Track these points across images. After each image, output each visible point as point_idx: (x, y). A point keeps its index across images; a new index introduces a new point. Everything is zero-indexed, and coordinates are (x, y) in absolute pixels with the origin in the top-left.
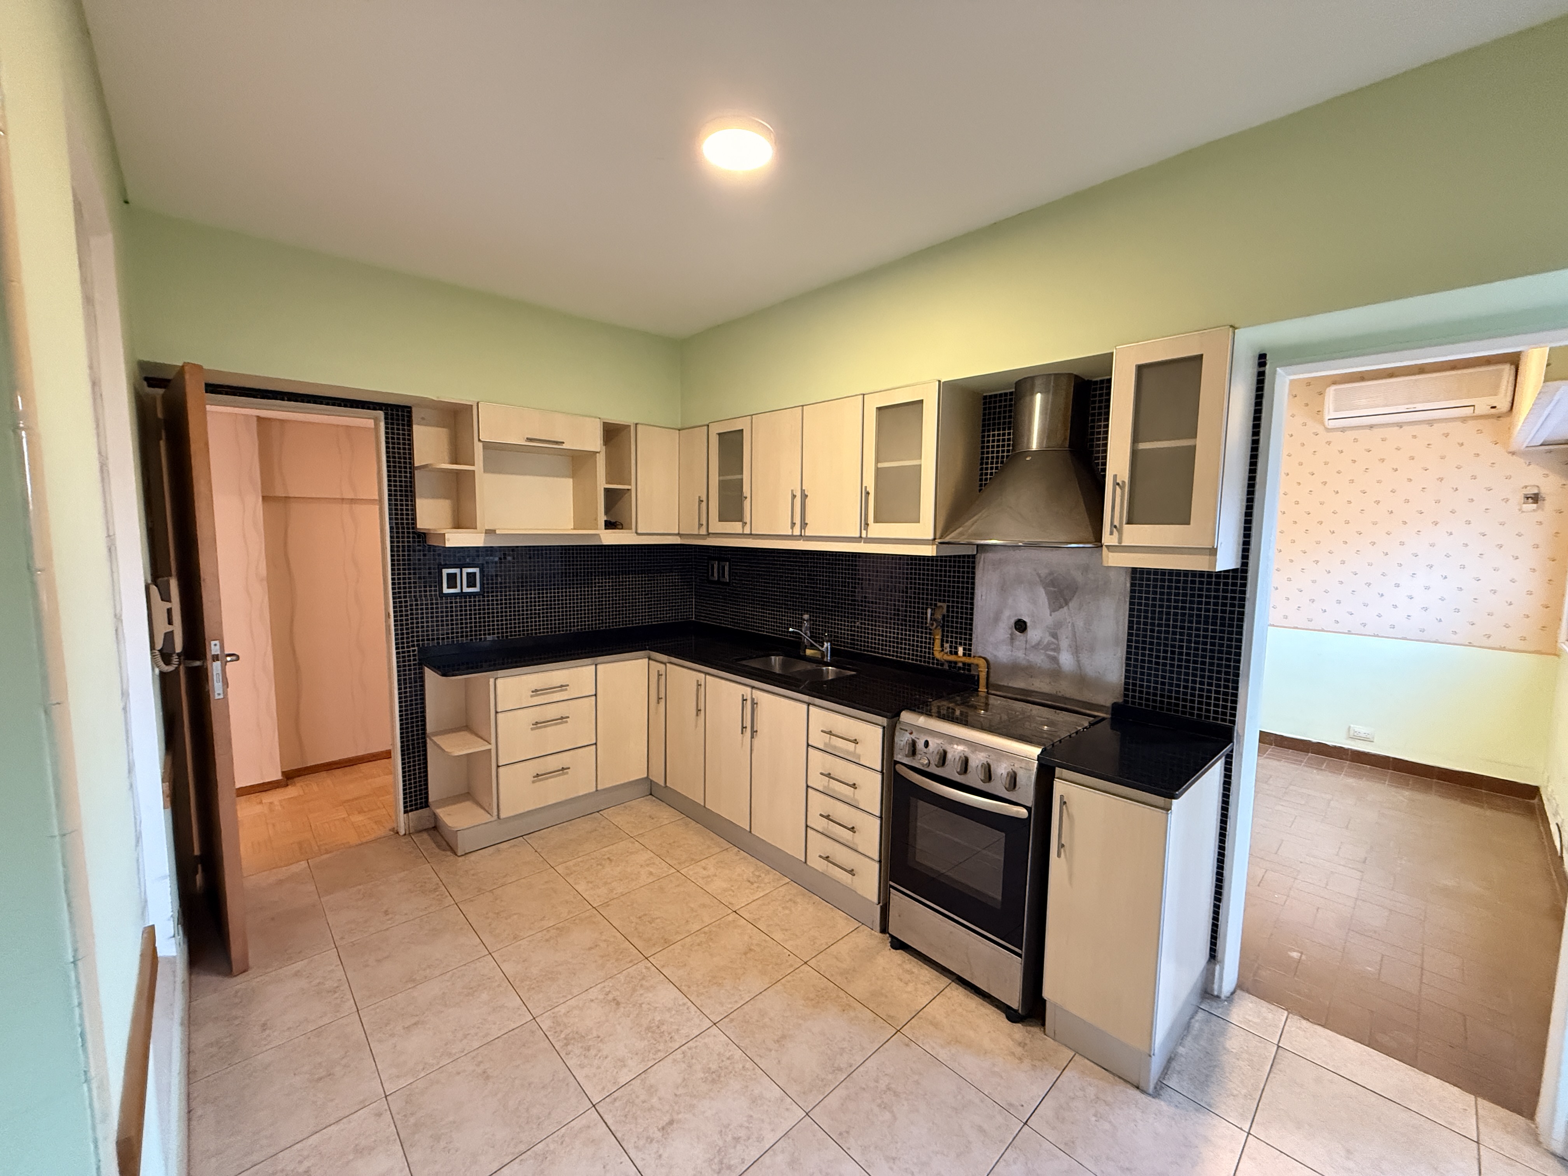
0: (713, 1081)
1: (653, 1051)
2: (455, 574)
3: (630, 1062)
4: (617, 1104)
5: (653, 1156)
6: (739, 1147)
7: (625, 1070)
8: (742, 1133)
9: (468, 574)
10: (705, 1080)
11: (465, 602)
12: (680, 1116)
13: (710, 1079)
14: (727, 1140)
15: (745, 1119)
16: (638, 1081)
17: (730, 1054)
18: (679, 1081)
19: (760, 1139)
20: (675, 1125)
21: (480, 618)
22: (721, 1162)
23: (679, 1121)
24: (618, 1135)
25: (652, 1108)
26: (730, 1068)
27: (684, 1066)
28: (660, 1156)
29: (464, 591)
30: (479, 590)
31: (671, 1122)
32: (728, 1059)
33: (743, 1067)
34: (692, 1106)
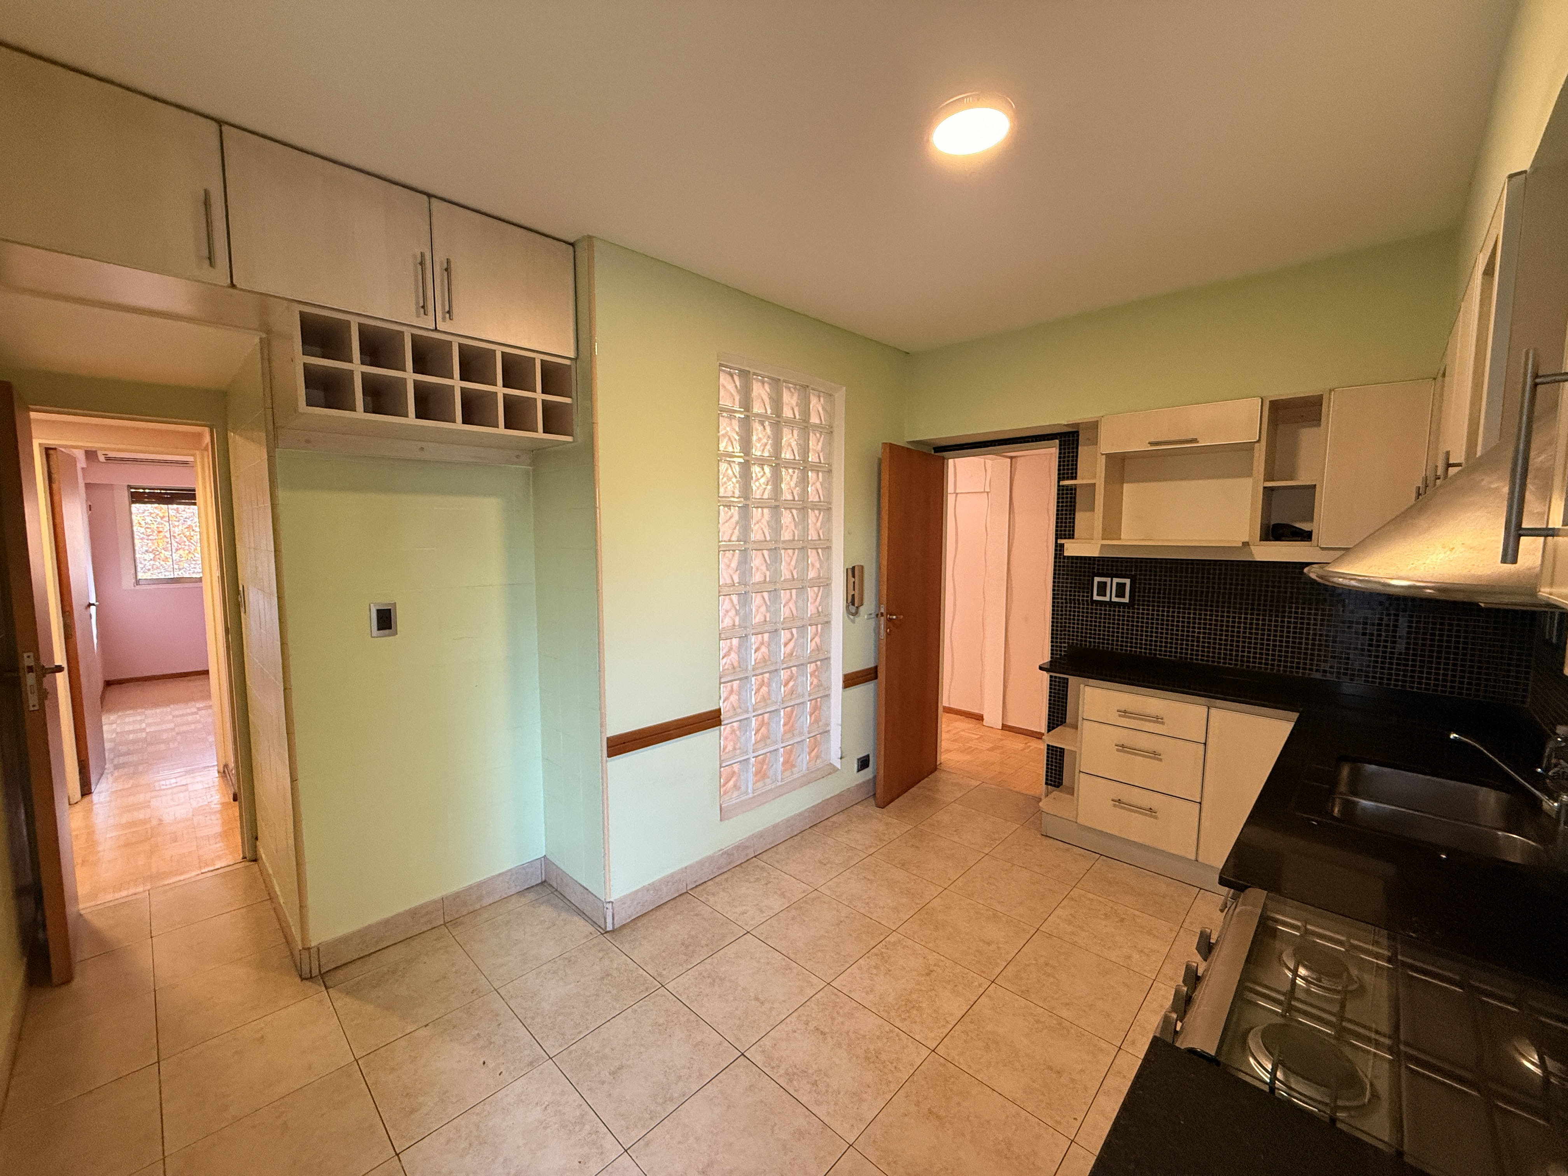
0: (867, 1058)
1: (886, 1008)
2: (1106, 583)
3: (871, 997)
4: (833, 997)
5: (795, 1027)
6: (808, 1086)
7: (864, 995)
8: (822, 1087)
9: (1118, 584)
10: (867, 1051)
11: (1114, 611)
12: (829, 1038)
13: (869, 1055)
14: (814, 1076)
15: (835, 1088)
16: (854, 1004)
17: (901, 1068)
18: (862, 1032)
19: (818, 1103)
20: (821, 1037)
21: (1127, 629)
22: (794, 1074)
23: (826, 1039)
24: (808, 1003)
25: (833, 1019)
26: (886, 1070)
27: (878, 1033)
28: (795, 1032)
29: (1113, 600)
30: (1127, 601)
31: (822, 1033)
32: (896, 1068)
33: (890, 1082)
34: (839, 1045)
